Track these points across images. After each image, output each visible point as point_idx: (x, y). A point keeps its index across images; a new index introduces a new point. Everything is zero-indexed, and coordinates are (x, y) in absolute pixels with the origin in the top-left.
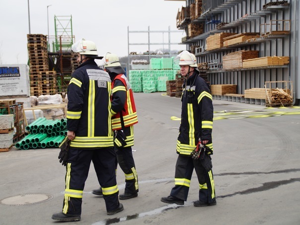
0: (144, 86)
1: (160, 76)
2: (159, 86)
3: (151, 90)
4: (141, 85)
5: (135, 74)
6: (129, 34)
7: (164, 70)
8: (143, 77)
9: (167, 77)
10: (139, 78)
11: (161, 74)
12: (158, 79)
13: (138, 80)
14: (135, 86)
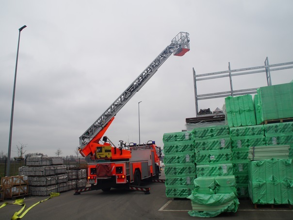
7: (267, 126)
9: (285, 148)
11: (257, 141)
12: (250, 156)
13: (184, 161)
14: (176, 180)
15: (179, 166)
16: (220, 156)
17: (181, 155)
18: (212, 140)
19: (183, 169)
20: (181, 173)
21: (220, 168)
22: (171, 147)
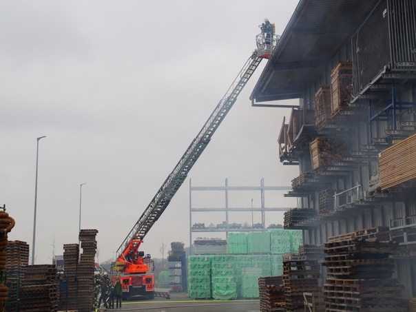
0: (214, 286)
1: (246, 267)
2: (244, 286)
3: (228, 295)
4: (209, 283)
5: (199, 263)
6: (192, 192)
7: (253, 256)
8: (213, 268)
9: (261, 270)
10: (206, 271)
11: (247, 264)
12: (243, 273)
13: (203, 275)
14: (197, 286)
15: (200, 278)
16: (227, 272)
17: (201, 270)
18: (223, 263)
19: (203, 279)
20: (201, 282)
21: (227, 279)
22: (196, 265)
